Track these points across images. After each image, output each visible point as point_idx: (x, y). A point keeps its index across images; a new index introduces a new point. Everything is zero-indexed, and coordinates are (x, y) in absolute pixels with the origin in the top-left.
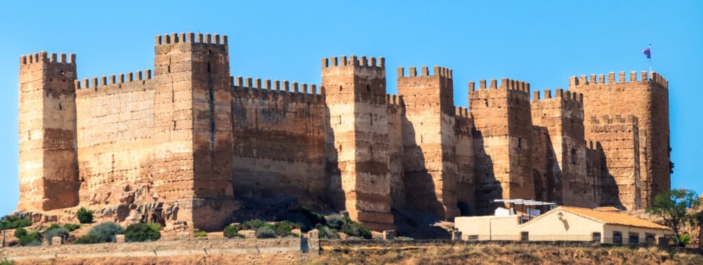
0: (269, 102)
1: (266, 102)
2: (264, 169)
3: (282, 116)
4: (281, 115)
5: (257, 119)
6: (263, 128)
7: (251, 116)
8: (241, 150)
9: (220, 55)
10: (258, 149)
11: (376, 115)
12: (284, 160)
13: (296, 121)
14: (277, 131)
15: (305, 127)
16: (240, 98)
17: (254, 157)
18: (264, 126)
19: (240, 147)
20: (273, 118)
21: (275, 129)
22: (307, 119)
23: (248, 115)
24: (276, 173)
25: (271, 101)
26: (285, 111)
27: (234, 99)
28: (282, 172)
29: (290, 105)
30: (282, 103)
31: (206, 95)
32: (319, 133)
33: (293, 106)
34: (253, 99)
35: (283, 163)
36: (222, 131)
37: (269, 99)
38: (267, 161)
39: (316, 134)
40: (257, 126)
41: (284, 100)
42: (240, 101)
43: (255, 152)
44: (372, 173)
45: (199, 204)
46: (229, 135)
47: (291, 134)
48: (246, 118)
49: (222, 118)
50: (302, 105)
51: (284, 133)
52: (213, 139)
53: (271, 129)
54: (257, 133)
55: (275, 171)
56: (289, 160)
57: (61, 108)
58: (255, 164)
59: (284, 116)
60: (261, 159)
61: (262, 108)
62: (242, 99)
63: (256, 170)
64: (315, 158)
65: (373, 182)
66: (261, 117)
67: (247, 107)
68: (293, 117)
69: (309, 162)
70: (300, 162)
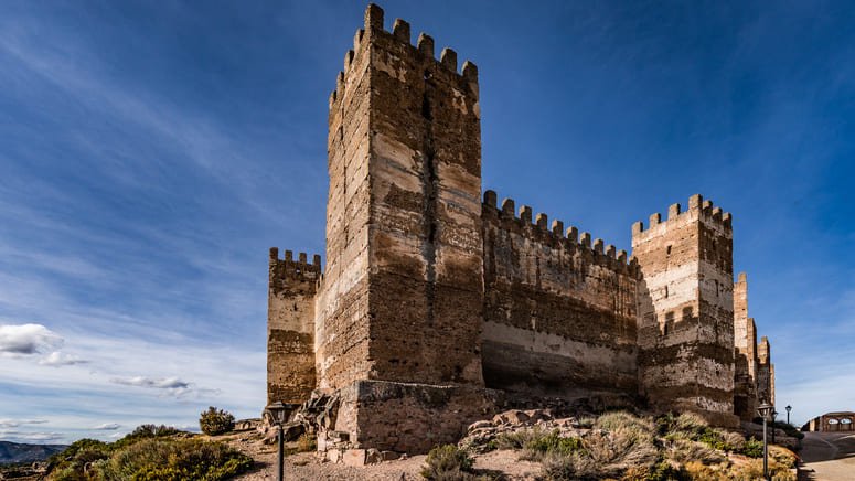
0: (560, 254)
1: (555, 252)
2: (550, 351)
3: (580, 280)
4: (577, 278)
5: (538, 272)
6: (550, 288)
7: (528, 265)
8: (509, 315)
9: (457, 93)
10: (540, 318)
11: (722, 285)
12: (580, 341)
13: (599, 292)
14: (571, 299)
15: (611, 302)
16: (509, 231)
17: (531, 329)
18: (551, 285)
19: (507, 309)
20: (566, 279)
21: (568, 295)
22: (615, 292)
23: (523, 262)
24: (568, 358)
25: (562, 252)
26: (584, 273)
27: (496, 229)
28: (578, 358)
29: (591, 266)
30: (580, 260)
31: (416, 159)
32: (629, 314)
33: (595, 269)
34: (533, 240)
35: (579, 345)
36: (456, 247)
37: (559, 249)
38: (554, 339)
39: (625, 315)
40: (539, 284)
41: (583, 257)
42: (509, 237)
43: (533, 322)
44: (717, 361)
45: (379, 391)
46: (476, 260)
47: (592, 307)
48: (519, 266)
49: (459, 223)
50: (607, 272)
51: (583, 304)
52: (431, 257)
53: (562, 293)
54: (537, 293)
55: (568, 355)
56: (587, 342)
57: (296, 309)
58: (534, 340)
59: (584, 281)
60: (544, 333)
61: (548, 258)
62: (513, 235)
63: (534, 350)
64: (624, 345)
65: (718, 372)
66: (545, 273)
67: (521, 249)
68: (596, 285)
69: (617, 349)
70: (604, 347)
